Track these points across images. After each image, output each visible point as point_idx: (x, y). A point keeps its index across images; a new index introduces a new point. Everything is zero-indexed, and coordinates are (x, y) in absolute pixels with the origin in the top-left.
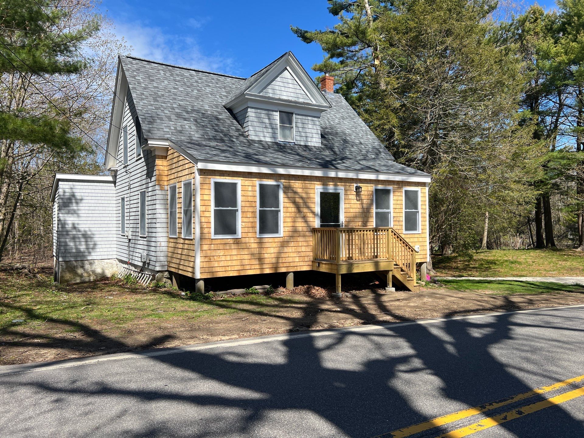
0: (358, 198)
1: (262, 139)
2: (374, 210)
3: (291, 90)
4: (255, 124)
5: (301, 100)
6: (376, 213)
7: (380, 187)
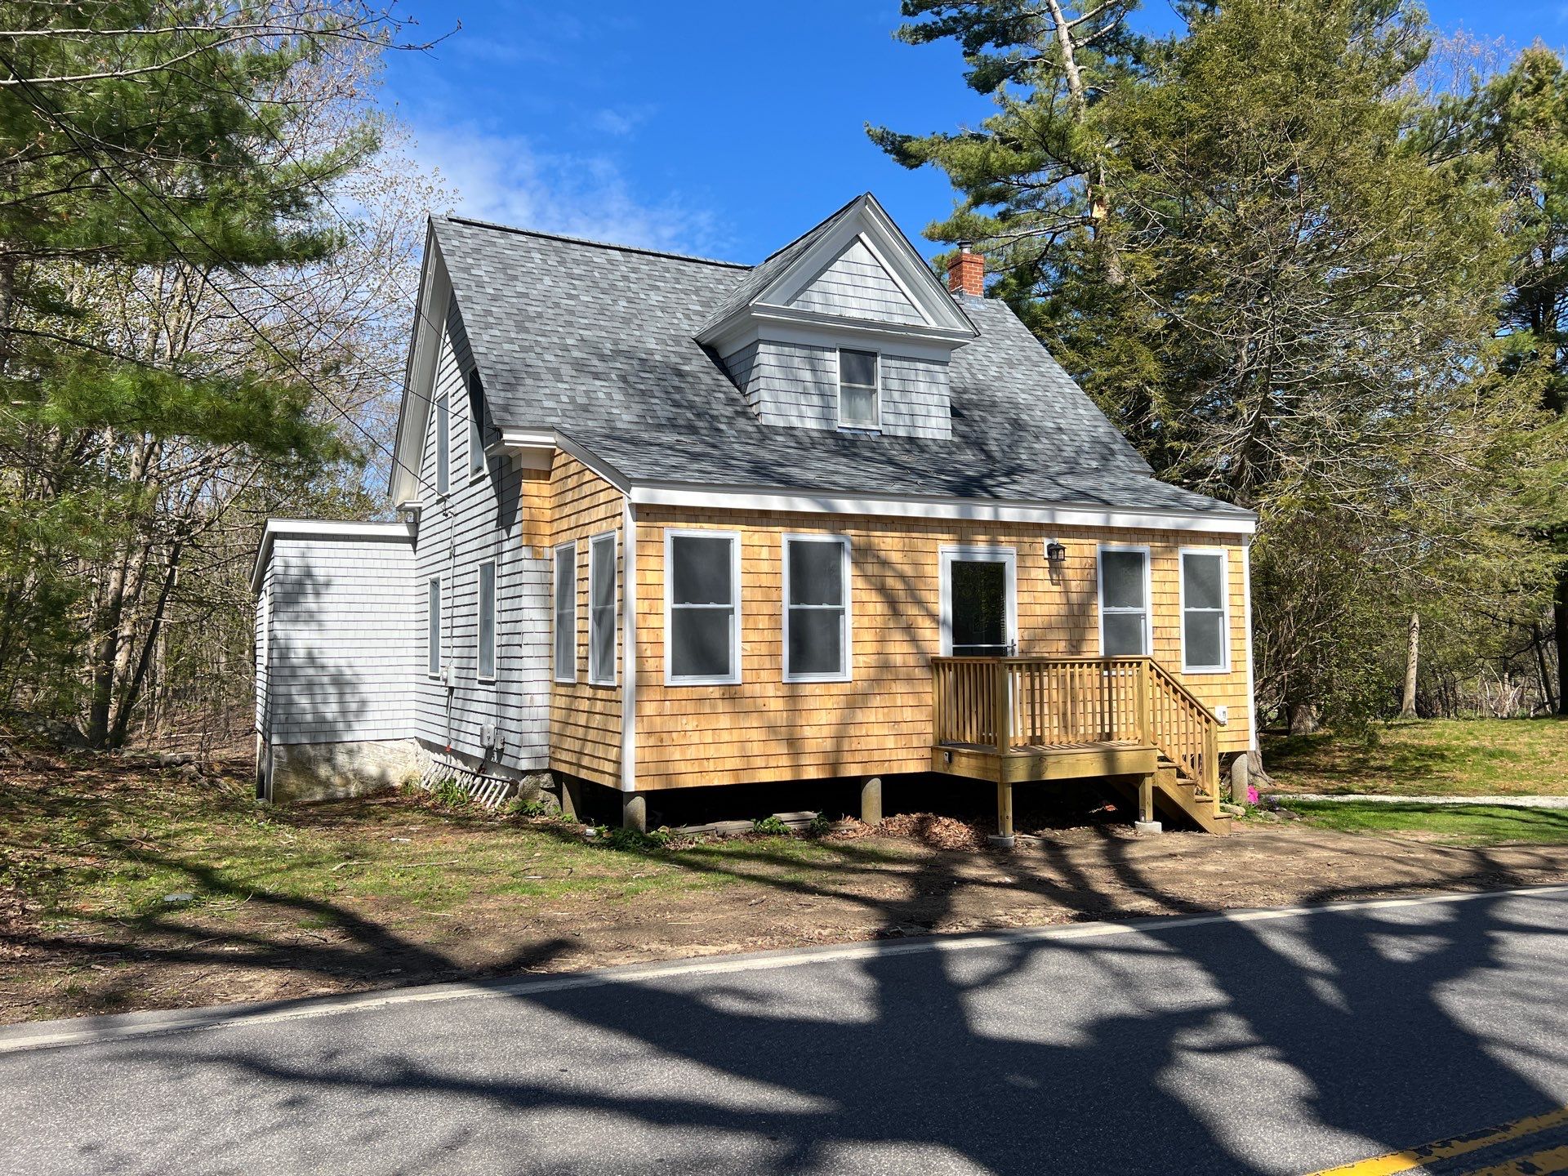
0: (1055, 577)
1: (796, 423)
2: (1099, 610)
3: (870, 293)
4: (777, 384)
5: (898, 320)
6: (1106, 617)
7: (1115, 546)
